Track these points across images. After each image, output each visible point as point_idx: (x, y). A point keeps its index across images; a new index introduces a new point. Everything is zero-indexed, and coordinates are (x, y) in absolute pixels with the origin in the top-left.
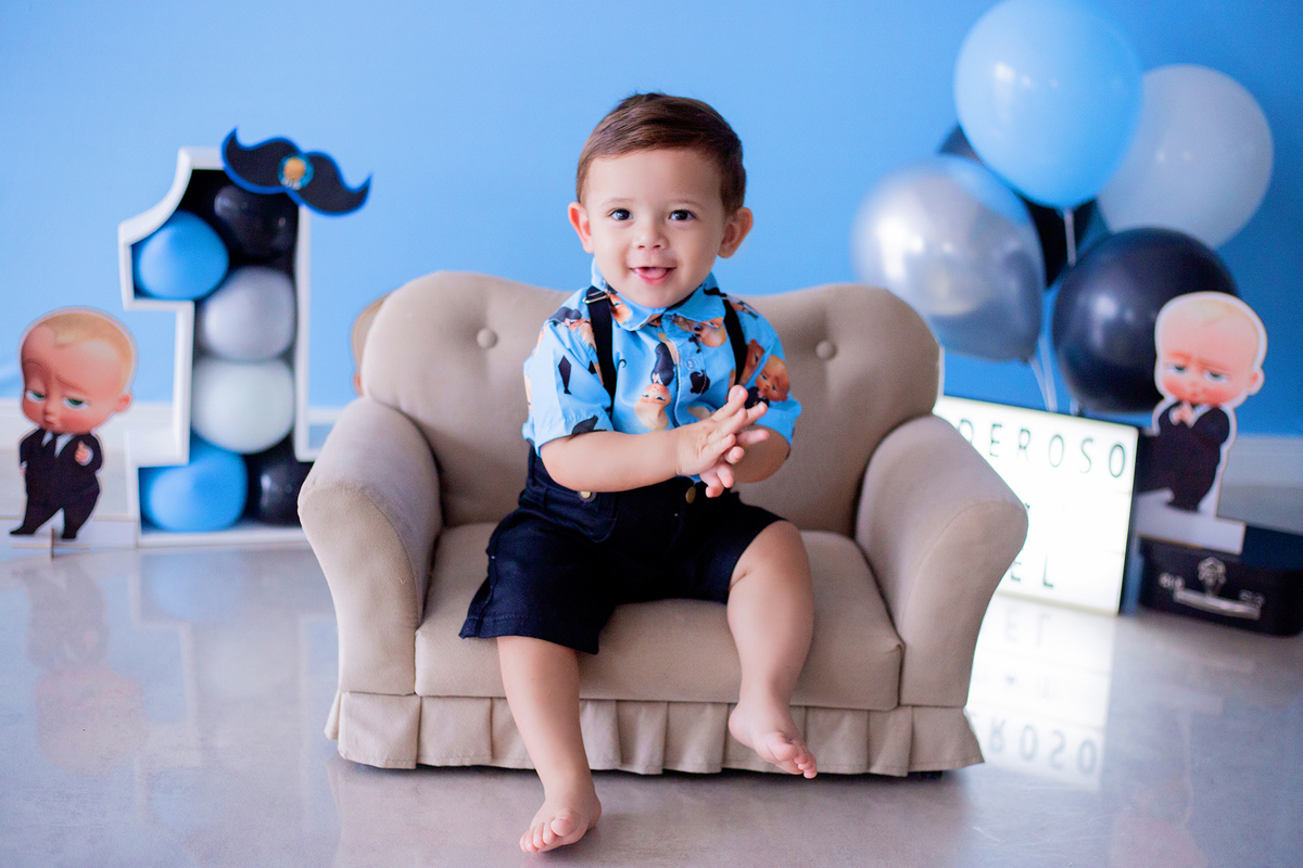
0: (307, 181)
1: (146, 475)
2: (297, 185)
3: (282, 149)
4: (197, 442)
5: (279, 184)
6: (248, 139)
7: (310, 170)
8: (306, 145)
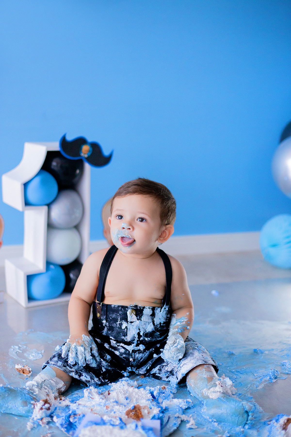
0: (89, 154)
1: (30, 278)
2: (86, 156)
3: (81, 141)
4: (48, 263)
5: (79, 155)
6: (70, 138)
7: (91, 149)
8: (90, 139)
